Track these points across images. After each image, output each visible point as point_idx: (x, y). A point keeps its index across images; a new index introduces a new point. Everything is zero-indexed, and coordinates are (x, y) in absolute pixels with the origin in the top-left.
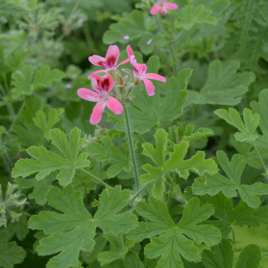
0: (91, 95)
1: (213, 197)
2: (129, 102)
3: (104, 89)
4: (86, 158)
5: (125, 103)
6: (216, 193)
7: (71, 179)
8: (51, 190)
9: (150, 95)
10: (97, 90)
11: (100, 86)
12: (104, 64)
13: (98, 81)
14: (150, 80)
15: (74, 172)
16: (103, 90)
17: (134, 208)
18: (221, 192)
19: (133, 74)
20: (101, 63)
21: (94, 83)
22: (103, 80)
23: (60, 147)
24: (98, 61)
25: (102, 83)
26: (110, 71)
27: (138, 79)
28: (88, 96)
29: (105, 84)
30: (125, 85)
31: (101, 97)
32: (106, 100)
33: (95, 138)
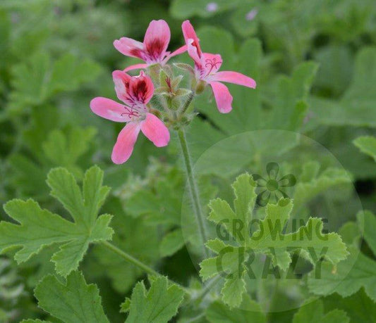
0: (114, 109)
1: (348, 298)
2: (187, 123)
3: (138, 100)
4: (107, 225)
5: (179, 124)
6: (352, 293)
7: (78, 262)
8: (44, 280)
9: (223, 111)
10: (125, 101)
11: (131, 93)
12: (142, 54)
13: (127, 85)
14: (225, 83)
15: (86, 248)
16: (136, 102)
17: (203, 314)
18: (362, 289)
19: (193, 72)
20: (135, 52)
21: (120, 88)
22: (136, 83)
23: (65, 202)
24: (130, 48)
25: (134, 89)
26: (152, 66)
27: (202, 81)
28: (110, 111)
29: (140, 90)
30: (177, 93)
31: (132, 114)
32: (142, 119)
33: (146, 182)
